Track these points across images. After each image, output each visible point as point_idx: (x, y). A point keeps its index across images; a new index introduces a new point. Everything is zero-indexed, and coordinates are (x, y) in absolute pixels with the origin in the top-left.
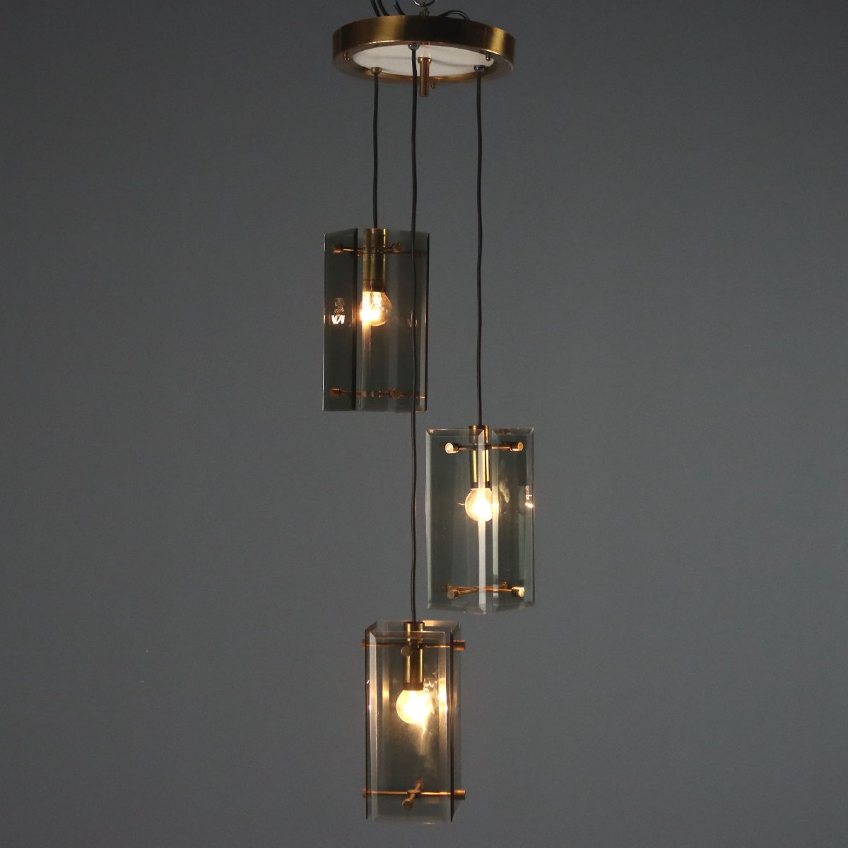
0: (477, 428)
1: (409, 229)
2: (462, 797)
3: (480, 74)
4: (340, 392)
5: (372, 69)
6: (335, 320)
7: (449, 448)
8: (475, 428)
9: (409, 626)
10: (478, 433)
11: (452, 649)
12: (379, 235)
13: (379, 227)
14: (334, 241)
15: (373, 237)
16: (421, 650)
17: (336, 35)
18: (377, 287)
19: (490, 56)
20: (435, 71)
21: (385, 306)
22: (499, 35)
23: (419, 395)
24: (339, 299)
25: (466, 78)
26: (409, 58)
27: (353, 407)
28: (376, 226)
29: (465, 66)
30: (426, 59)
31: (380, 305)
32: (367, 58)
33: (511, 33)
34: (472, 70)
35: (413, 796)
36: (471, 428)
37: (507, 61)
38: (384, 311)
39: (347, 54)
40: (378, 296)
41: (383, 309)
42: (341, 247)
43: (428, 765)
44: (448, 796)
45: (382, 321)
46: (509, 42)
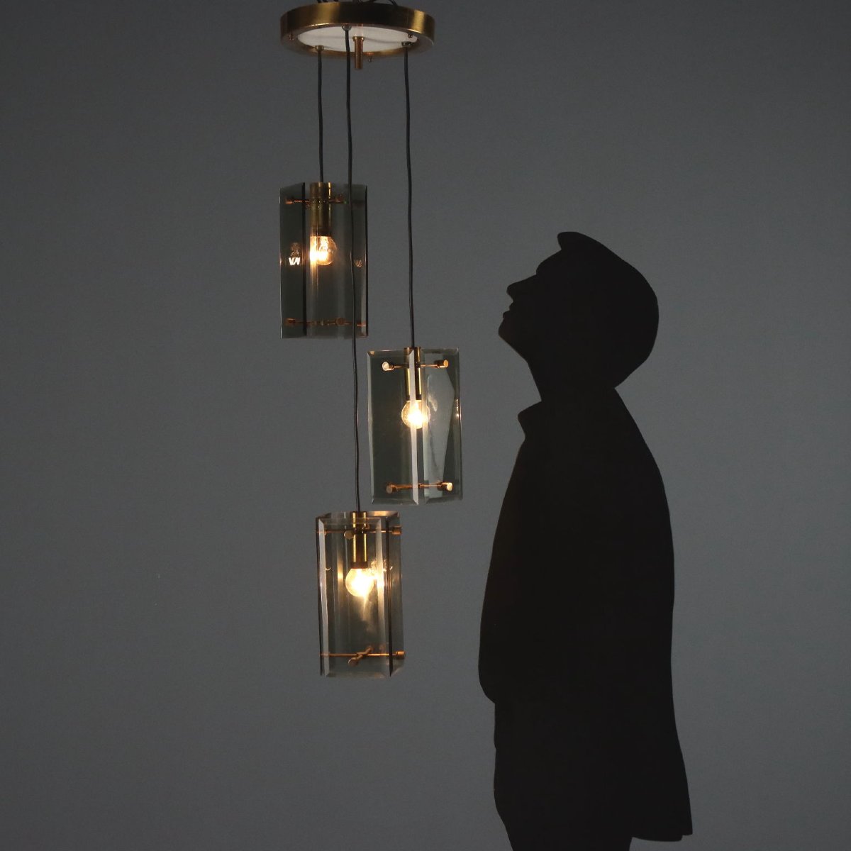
0: (410, 349)
1: (347, 182)
2: (400, 658)
3: (407, 49)
4: (294, 322)
5: (316, 47)
6: (292, 262)
7: (386, 366)
8: (408, 349)
9: (354, 515)
10: (410, 353)
11: (387, 532)
12: (325, 188)
13: (325, 181)
14: (287, 194)
15: (320, 190)
16: (365, 535)
17: (283, 19)
18: (323, 232)
19: (411, 34)
20: (368, 48)
21: (331, 248)
22: (419, 16)
23: (360, 323)
24: (295, 244)
25: (397, 53)
26: (343, 37)
27: (304, 333)
28: (322, 180)
29: (394, 42)
30: (359, 38)
31: (327, 247)
32: (311, 38)
33: (430, 15)
34: (400, 46)
35: (360, 656)
36: (406, 349)
37: (427, 38)
38: (331, 253)
39: (292, 35)
40: (325, 240)
41: (330, 251)
42: (293, 199)
43: (370, 629)
44: (387, 656)
45: (329, 261)
46: (429, 23)
